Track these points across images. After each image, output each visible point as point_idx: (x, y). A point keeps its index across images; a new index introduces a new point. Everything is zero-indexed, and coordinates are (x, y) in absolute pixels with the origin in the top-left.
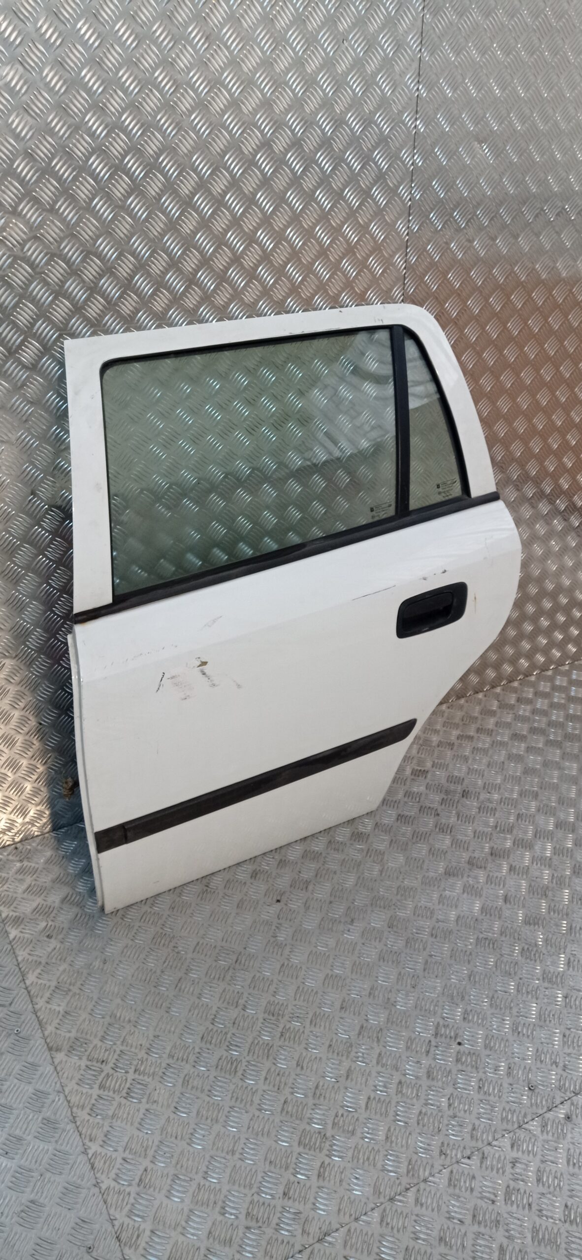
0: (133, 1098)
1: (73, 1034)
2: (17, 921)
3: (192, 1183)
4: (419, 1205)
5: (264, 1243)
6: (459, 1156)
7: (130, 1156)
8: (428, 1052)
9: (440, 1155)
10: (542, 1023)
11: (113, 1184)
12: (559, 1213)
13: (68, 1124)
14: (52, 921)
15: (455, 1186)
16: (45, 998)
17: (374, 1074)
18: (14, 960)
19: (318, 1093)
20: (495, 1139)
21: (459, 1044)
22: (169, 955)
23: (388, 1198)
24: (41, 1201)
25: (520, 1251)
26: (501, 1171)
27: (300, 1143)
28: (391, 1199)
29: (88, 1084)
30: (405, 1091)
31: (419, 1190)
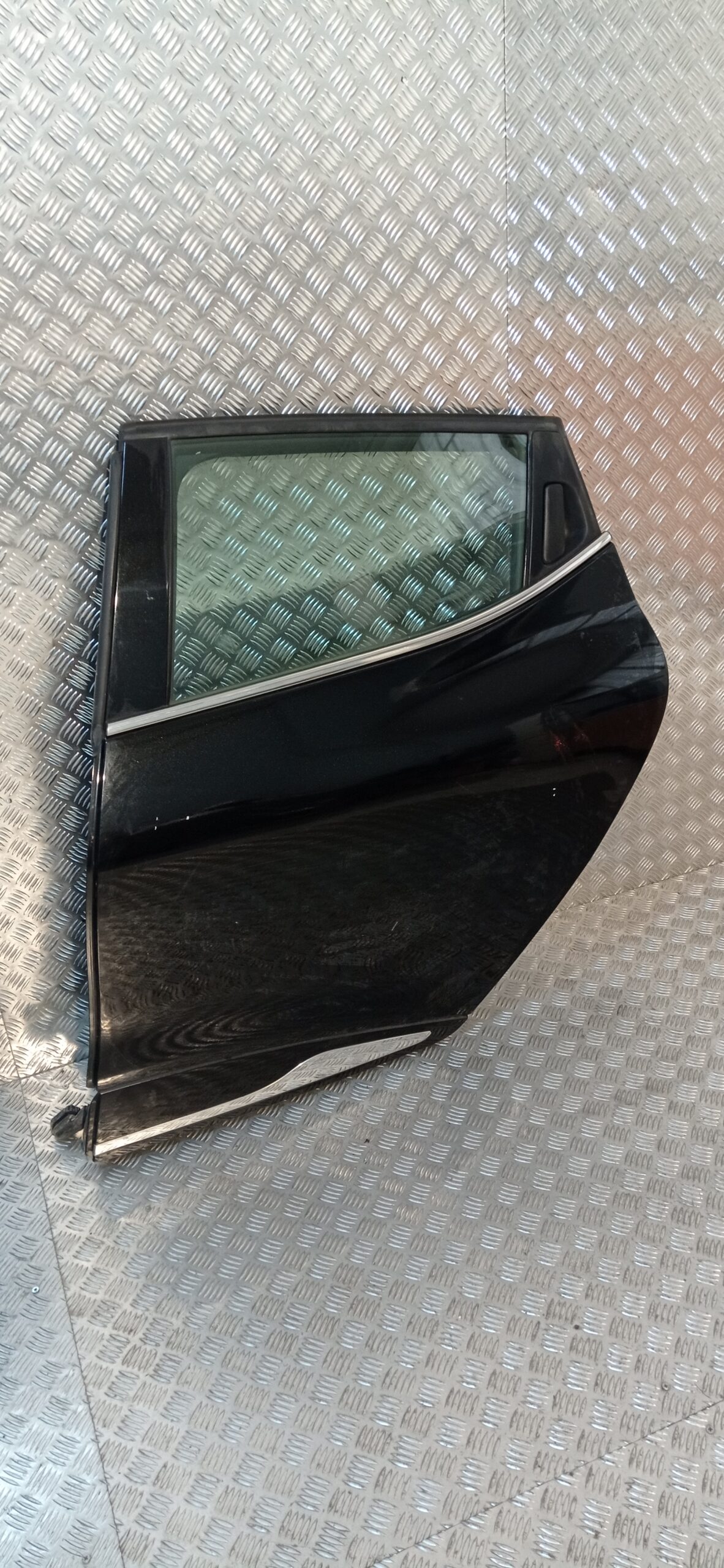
0: (160, 1376)
3: (218, 1485)
4: (499, 1530)
6: (559, 1470)
8: (534, 1337)
9: (535, 1468)
10: (688, 1305)
11: (124, 1481)
12: (681, 1553)
15: (549, 1509)
17: (462, 1361)
18: (43, 1205)
19: (388, 1380)
20: (608, 1451)
21: (577, 1327)
22: (225, 1204)
23: (460, 1518)
24: (36, 1497)
26: (612, 1493)
27: (357, 1443)
28: (465, 1522)
30: (498, 1385)
31: (501, 1512)
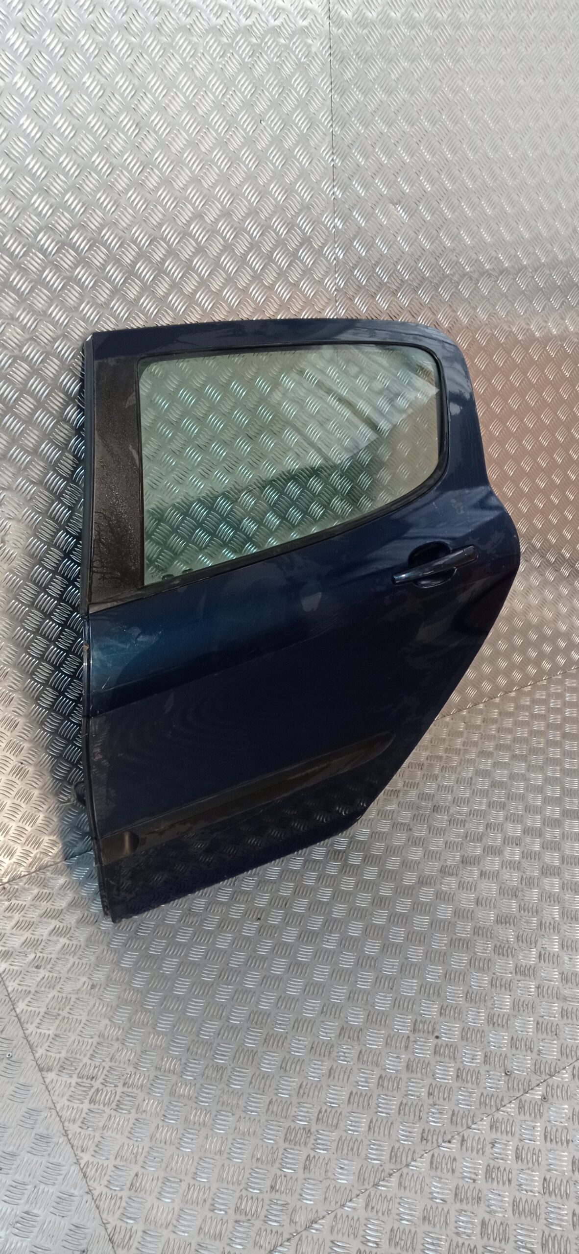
0: (122, 1109)
1: (63, 1054)
2: (7, 955)
3: (182, 1184)
4: (402, 1188)
5: (253, 1235)
6: (440, 1140)
7: (121, 1163)
8: (406, 1047)
9: (422, 1141)
10: (515, 1013)
11: (105, 1190)
12: (537, 1186)
13: (60, 1137)
14: (41, 952)
15: (437, 1168)
16: (35, 1024)
17: (355, 1071)
18: (5, 991)
19: (302, 1092)
20: (474, 1123)
21: (437, 1037)
23: (372, 1184)
24: (35, 1211)
25: (502, 1224)
26: (481, 1152)
27: (285, 1139)
28: (376, 1185)
29: (79, 1100)
30: (385, 1084)
31: (401, 1175)
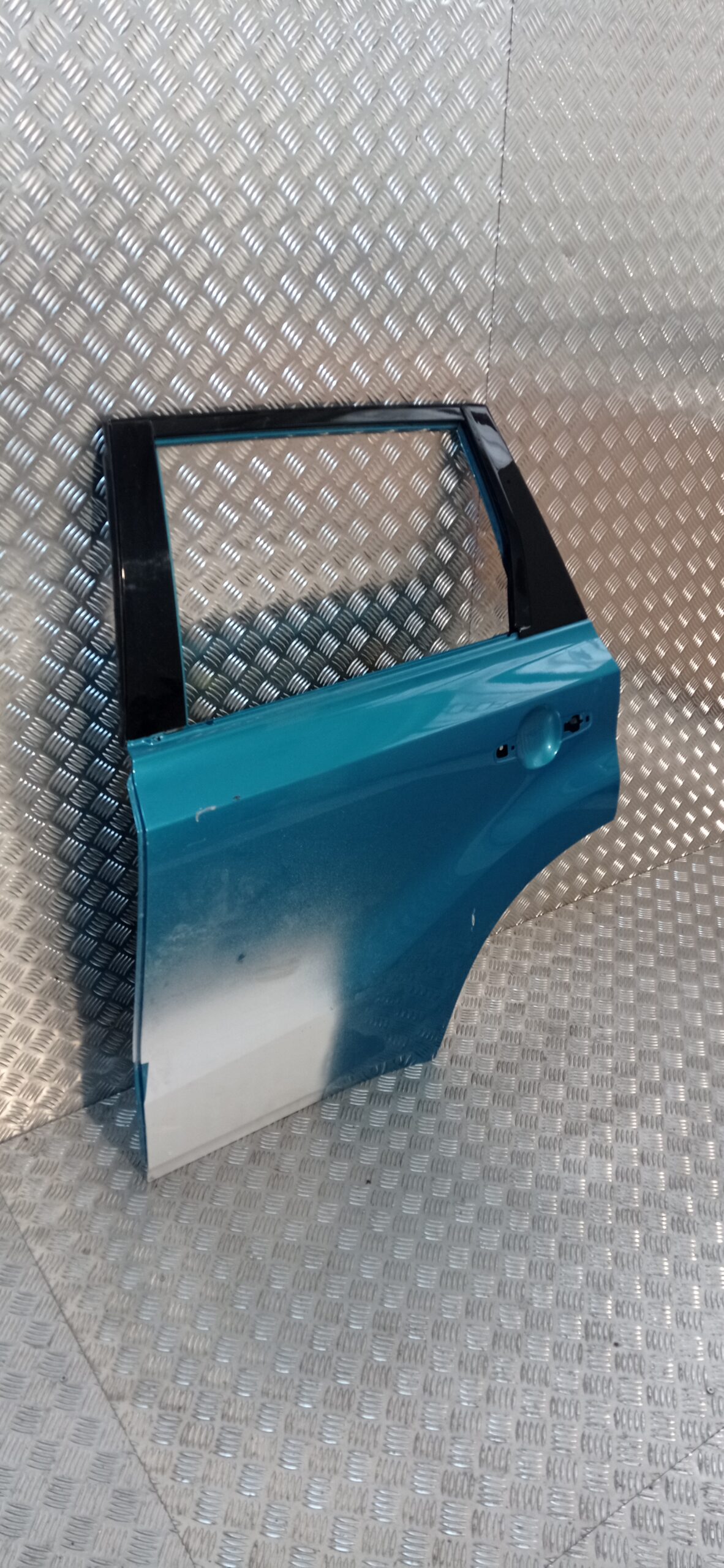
2: (42, 1234)
3: (316, 1556)
4: (601, 1555)
6: (639, 1486)
8: (580, 1359)
9: (616, 1488)
14: (87, 1230)
17: (519, 1392)
18: (45, 1286)
19: (455, 1423)
21: (616, 1345)
22: (242, 1263)
23: (562, 1550)
26: (692, 1501)
27: (443, 1489)
28: (567, 1552)
30: (560, 1410)
31: (597, 1536)
